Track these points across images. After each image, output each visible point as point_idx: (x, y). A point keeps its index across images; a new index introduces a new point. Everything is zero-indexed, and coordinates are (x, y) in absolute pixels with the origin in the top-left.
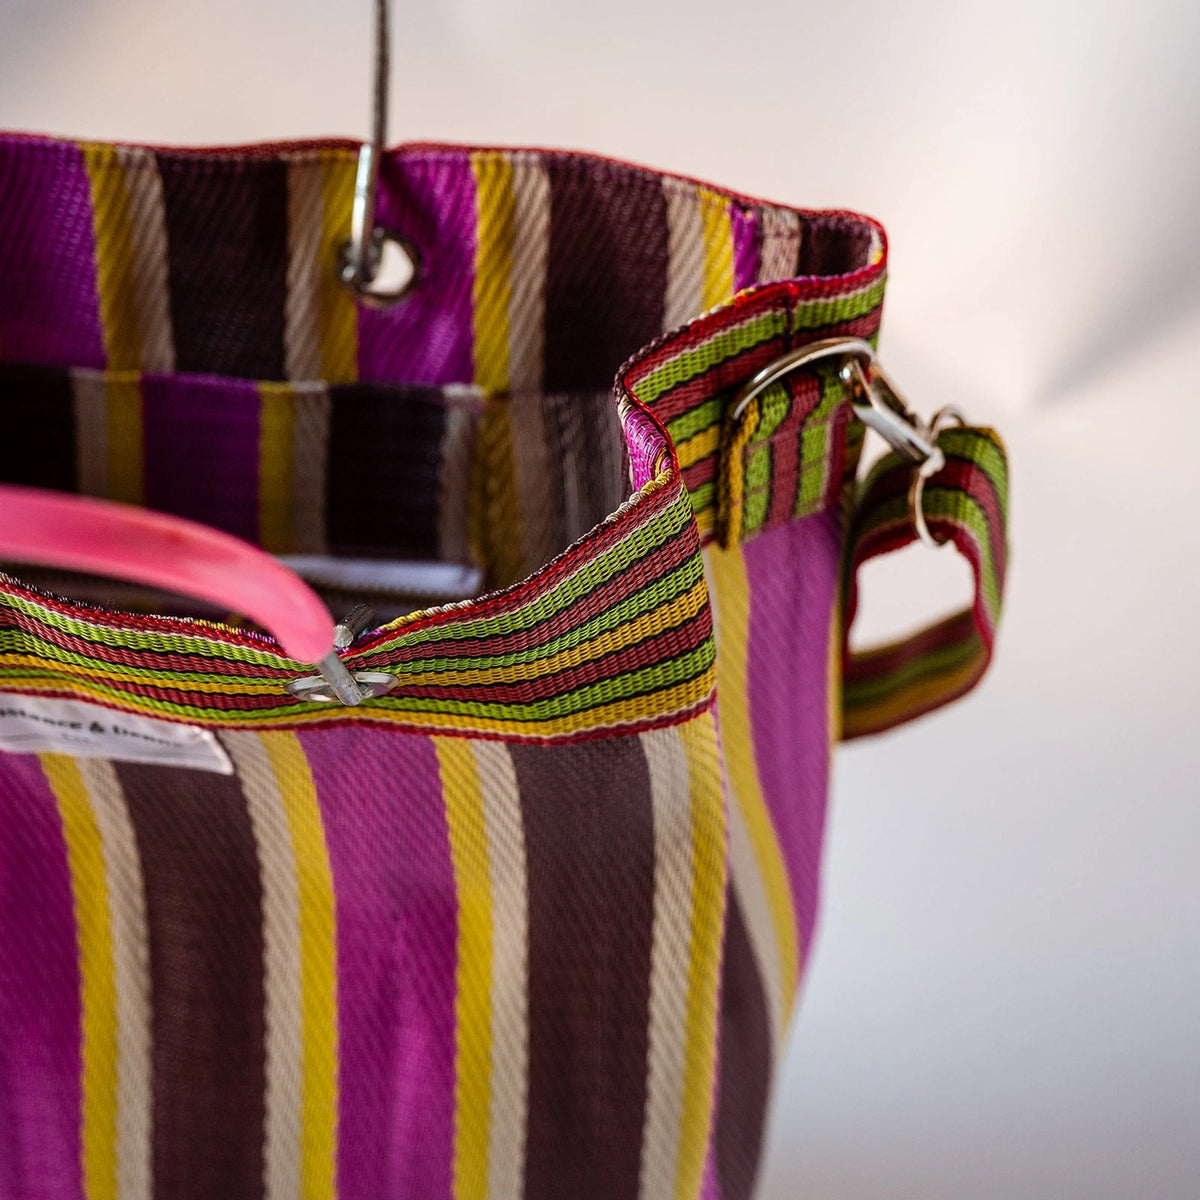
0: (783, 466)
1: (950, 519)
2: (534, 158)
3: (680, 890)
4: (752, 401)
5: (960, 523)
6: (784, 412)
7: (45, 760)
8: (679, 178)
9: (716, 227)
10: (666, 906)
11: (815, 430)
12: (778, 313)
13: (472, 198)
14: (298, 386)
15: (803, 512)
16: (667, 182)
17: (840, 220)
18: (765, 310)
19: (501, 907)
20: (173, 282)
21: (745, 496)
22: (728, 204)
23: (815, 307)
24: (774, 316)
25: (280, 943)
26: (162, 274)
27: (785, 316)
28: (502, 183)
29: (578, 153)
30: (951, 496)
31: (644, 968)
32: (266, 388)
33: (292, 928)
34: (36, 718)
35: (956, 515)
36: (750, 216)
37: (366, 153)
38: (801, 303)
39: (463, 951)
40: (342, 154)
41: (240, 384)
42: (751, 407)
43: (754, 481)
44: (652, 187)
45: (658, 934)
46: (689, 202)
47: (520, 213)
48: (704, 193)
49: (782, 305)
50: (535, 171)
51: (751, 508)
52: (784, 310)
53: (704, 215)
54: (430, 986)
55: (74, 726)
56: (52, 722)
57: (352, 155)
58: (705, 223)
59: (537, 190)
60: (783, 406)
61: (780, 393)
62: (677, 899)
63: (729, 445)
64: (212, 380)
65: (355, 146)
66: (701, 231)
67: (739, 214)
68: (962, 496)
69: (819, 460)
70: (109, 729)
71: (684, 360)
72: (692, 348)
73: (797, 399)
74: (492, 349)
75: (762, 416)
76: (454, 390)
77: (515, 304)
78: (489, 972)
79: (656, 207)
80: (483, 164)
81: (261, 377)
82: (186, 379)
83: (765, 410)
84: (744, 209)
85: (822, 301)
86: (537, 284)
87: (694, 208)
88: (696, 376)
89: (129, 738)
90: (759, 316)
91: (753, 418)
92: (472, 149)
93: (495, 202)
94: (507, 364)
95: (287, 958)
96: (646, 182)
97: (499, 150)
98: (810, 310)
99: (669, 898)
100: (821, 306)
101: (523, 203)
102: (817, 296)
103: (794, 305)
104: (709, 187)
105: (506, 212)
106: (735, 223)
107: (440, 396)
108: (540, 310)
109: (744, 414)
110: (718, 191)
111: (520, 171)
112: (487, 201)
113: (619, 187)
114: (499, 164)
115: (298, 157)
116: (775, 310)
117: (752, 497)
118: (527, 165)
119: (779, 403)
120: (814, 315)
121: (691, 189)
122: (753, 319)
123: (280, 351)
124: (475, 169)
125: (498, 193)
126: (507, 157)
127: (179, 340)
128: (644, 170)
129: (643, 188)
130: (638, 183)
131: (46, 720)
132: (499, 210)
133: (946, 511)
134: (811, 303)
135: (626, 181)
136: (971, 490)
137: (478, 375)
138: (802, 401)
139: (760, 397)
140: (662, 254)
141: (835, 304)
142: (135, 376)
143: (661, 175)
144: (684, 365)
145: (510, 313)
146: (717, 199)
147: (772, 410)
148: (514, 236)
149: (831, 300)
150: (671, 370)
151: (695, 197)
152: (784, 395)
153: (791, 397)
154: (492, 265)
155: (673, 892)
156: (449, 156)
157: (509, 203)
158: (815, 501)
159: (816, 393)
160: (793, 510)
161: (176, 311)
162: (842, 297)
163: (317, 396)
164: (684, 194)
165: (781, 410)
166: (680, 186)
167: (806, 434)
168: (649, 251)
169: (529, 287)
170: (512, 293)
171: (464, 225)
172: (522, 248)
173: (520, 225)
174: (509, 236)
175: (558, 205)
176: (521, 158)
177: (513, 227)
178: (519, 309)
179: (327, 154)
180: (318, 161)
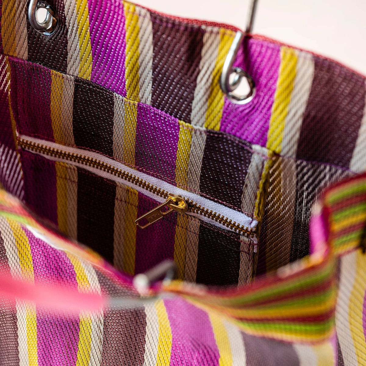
2: (310, 56)
13: (278, 67)
14: (194, 125)
28: (293, 63)
29: (329, 59)
32: (182, 123)
37: (238, 37)
40: (229, 32)
47: (297, 79)
50: (308, 61)
57: (234, 33)
59: (307, 70)
65: (235, 29)
74: (276, 134)
76: (256, 147)
77: (289, 118)
79: (361, 92)
80: (285, 53)
86: (300, 112)
92: (282, 44)
93: (287, 71)
94: (281, 142)
96: (358, 80)
97: (294, 48)
101: (300, 75)
105: (292, 76)
111: (302, 60)
112: (284, 69)
113: (345, 79)
114: (292, 55)
115: (209, 29)
118: (305, 58)
124: (282, 54)
125: (290, 67)
129: (356, 83)
132: (288, 75)
137: (268, 144)
143: (365, 79)
148: (293, 88)
154: (282, 98)
156: (271, 45)
157: (294, 73)
163: (201, 132)
169: (296, 112)
170: (288, 113)
171: (273, 78)
172: (296, 95)
173: (297, 84)
174: (290, 88)
175: (316, 80)
176: (303, 54)
177: (293, 84)
178: (290, 120)
179: (222, 30)
180: (218, 33)
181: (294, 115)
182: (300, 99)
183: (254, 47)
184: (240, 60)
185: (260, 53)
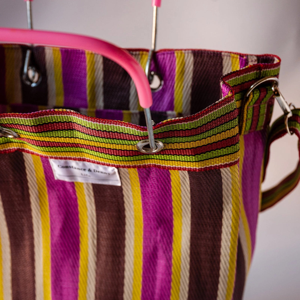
0: (255, 114)
1: (294, 127)
2: (190, 51)
3: (229, 218)
4: (251, 92)
5: (296, 128)
6: (258, 96)
7: (76, 184)
8: (226, 52)
9: (235, 63)
10: (225, 222)
11: (263, 106)
12: (258, 72)
13: (175, 62)
14: (132, 111)
15: (258, 129)
16: (223, 54)
17: (266, 57)
18: (255, 70)
19: (184, 225)
20: (104, 85)
21: (246, 120)
22: (239, 57)
23: (266, 71)
24: (257, 72)
25: (129, 238)
26: (102, 83)
27: (259, 72)
28: (182, 57)
29: (200, 50)
30: (294, 123)
31: (220, 240)
32: (125, 112)
33: (132, 234)
34: (75, 168)
35: (295, 126)
36: (245, 58)
37: (150, 53)
38: (263, 70)
39: (174, 238)
40: (144, 53)
41: (118, 111)
42: (251, 93)
43: (249, 117)
44: (219, 55)
45: (223, 230)
46: (228, 58)
47: (186, 65)
48: (232, 55)
49: (259, 70)
50: (190, 54)
51: (247, 124)
52: (259, 71)
53: (232, 61)
54: (166, 248)
55: (84, 170)
56: (79, 169)
57: (147, 53)
58: (232, 63)
59: (190, 60)
60: (258, 94)
61: (258, 91)
62: (228, 220)
63: (245, 105)
64: (112, 111)
65: (147, 51)
66: (231, 65)
67: (242, 58)
68: (296, 123)
69: (263, 115)
70: (93, 171)
71: (236, 79)
72: (238, 76)
73: (261, 93)
74: (178, 101)
75: (253, 96)
76: (169, 112)
77: (184, 89)
78: (181, 243)
79: (220, 61)
80: (178, 54)
81: (124, 109)
82: (106, 111)
83: (254, 95)
84: (243, 57)
85: (268, 69)
86: (190, 85)
87: (230, 59)
88: (239, 84)
89: (97, 173)
90: (253, 72)
91: (251, 96)
92: (175, 50)
93: (180, 63)
94: (182, 105)
95: (131, 243)
96: (218, 54)
97: (181, 50)
98: (265, 72)
99: (226, 220)
100: (267, 71)
101: (187, 63)
102: (267, 68)
103: (261, 70)
104: (233, 53)
105: (183, 65)
106: (241, 60)
107: (166, 113)
108: (190, 91)
109: (250, 95)
110: (235, 53)
111: (186, 54)
112: (178, 62)
113: (211, 57)
114: (181, 53)
115: (134, 53)
116: (257, 71)
117: (248, 121)
118: (188, 53)
119: (257, 93)
120: (266, 73)
121: (229, 54)
122: (252, 72)
123: (128, 102)
124: (176, 54)
125: (181, 60)
126: (183, 51)
127: (105, 100)
128: (217, 52)
129: (217, 56)
130: (215, 55)
131: (78, 169)
132: (181, 65)
133: (293, 126)
134: (265, 70)
135: (212, 55)
136: (298, 121)
137: (175, 109)
138: (263, 94)
139: (253, 91)
140: (221, 74)
141: (270, 71)
142: (94, 110)
143: (221, 52)
144: (236, 81)
145: (183, 92)
146: (236, 56)
147: (256, 95)
148: (185, 71)
149: (270, 70)
150: (233, 81)
151: (230, 56)
152: (259, 91)
153: (260, 92)
154: (179, 78)
155: (227, 218)
156: (170, 52)
157: (184, 63)
158: (261, 127)
159: (266, 92)
160: (256, 128)
161: (105, 93)
162: (272, 69)
163: (136, 114)
164: (227, 56)
165: (258, 95)
166: (226, 54)
167: (261, 106)
168: (218, 73)
169: (188, 85)
170: (184, 87)
171: (173, 70)
172: (186, 75)
173: (186, 69)
174: (183, 72)
175: (195, 63)
176: (187, 51)
177: (184, 69)
178: (185, 91)
179: (141, 52)
180: (139, 54)
181: (187, 87)
182: (189, 77)
183: (160, 57)
184: (153, 66)
185: (164, 58)
